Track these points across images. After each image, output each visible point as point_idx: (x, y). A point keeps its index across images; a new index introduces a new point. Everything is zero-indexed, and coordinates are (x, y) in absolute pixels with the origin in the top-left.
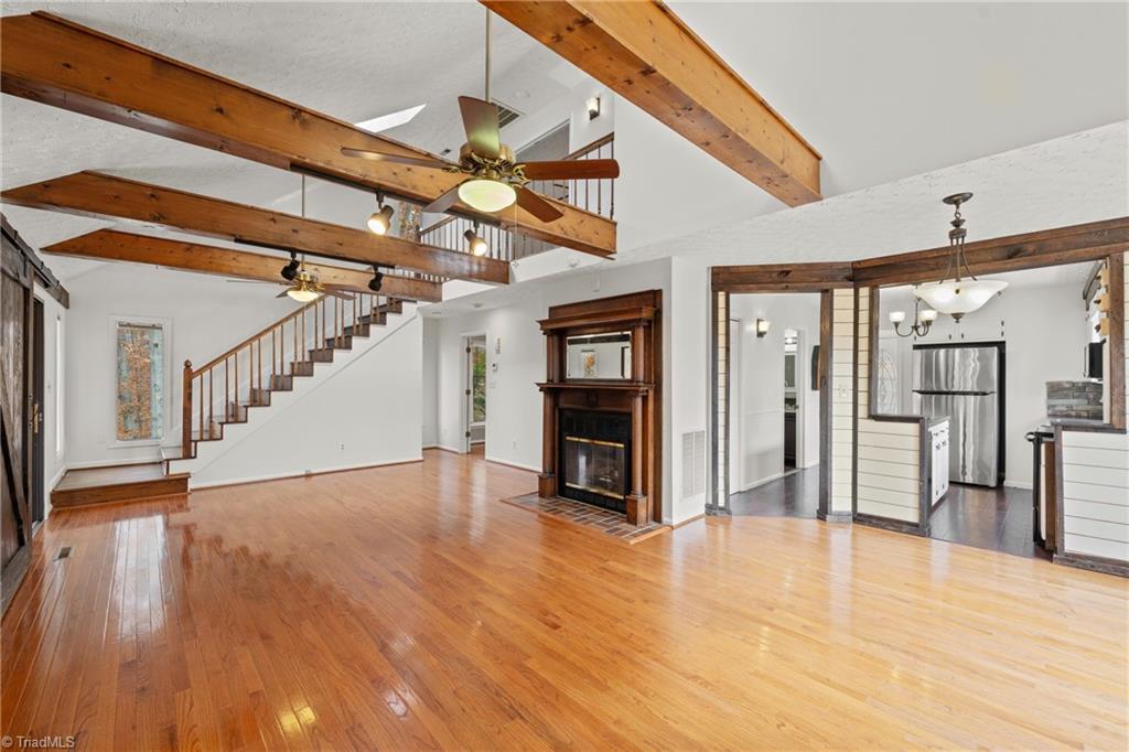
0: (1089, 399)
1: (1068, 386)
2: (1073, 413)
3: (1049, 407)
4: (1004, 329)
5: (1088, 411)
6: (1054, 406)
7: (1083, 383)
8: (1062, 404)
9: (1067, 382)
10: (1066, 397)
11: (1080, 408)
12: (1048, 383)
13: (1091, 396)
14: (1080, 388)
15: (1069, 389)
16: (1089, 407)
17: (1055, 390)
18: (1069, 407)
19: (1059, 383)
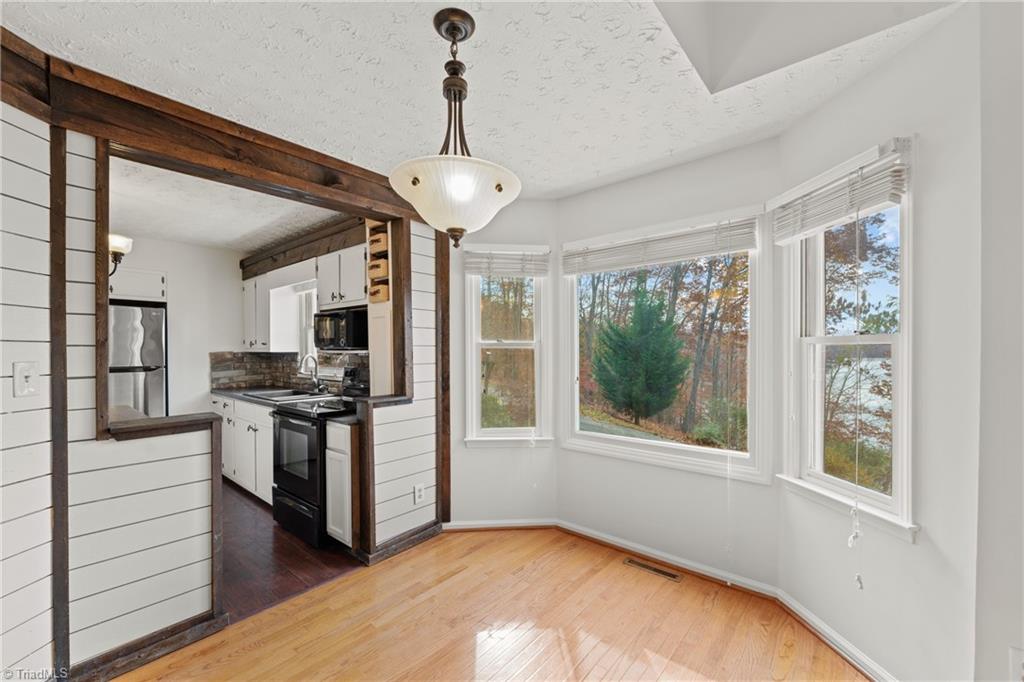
0: (246, 369)
1: (229, 356)
2: (234, 385)
3: (213, 380)
4: (163, 287)
5: (245, 382)
6: (218, 379)
7: (242, 353)
8: (224, 375)
9: (230, 353)
10: (228, 368)
11: (241, 379)
12: (211, 354)
13: (248, 367)
14: (238, 358)
15: (231, 360)
16: (247, 378)
17: (218, 361)
18: (230, 379)
19: (223, 354)
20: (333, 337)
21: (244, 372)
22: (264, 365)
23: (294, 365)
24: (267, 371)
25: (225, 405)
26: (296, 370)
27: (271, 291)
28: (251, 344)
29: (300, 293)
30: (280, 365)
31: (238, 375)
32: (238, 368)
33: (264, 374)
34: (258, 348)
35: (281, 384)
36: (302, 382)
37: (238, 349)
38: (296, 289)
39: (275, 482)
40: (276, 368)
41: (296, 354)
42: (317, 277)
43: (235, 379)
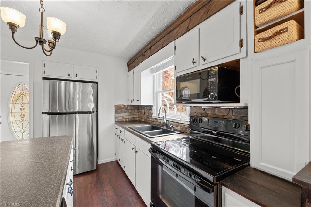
1: (122, 107)
2: (124, 120)
3: (116, 118)
5: (128, 119)
6: (118, 117)
8: (121, 116)
9: (123, 105)
10: (122, 112)
11: (127, 117)
12: (116, 106)
13: (130, 111)
14: (126, 108)
15: (123, 108)
16: (129, 117)
17: (118, 109)
18: (123, 117)
19: (120, 106)
20: (199, 93)
21: (128, 114)
22: (136, 111)
23: (150, 111)
24: (137, 113)
25: (121, 131)
26: (151, 114)
27: (141, 73)
28: (132, 101)
29: (154, 74)
30: (143, 111)
31: (125, 116)
32: (126, 112)
33: (136, 115)
34: (135, 103)
35: (143, 120)
36: (155, 121)
37: (126, 103)
38: (152, 71)
39: (151, 200)
40: (141, 113)
41: (152, 106)
42: (175, 55)
43: (125, 117)
